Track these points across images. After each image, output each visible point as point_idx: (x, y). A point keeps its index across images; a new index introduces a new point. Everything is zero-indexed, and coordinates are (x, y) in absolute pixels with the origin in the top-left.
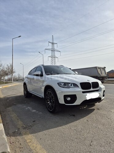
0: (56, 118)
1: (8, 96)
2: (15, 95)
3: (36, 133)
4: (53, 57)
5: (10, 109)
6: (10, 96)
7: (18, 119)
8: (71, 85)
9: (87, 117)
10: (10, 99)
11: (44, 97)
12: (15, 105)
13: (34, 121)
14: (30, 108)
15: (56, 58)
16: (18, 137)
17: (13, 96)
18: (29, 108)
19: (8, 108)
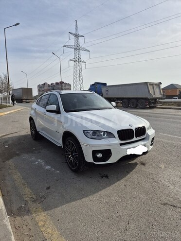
0: (80, 182)
1: (6, 137)
2: (17, 135)
3: (52, 209)
4: (78, 61)
5: (10, 163)
6: (9, 136)
7: (24, 185)
8: (104, 134)
9: (125, 179)
10: (10, 142)
11: (62, 145)
12: (18, 155)
13: (48, 188)
14: (41, 161)
15: (83, 63)
16: (26, 217)
17: (14, 135)
18: (39, 161)
19: (7, 162)
